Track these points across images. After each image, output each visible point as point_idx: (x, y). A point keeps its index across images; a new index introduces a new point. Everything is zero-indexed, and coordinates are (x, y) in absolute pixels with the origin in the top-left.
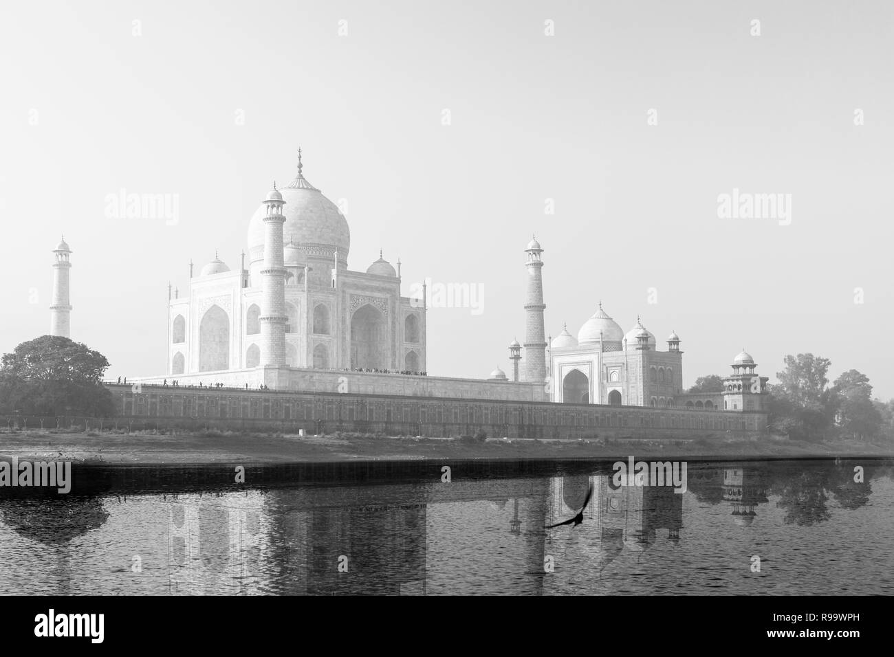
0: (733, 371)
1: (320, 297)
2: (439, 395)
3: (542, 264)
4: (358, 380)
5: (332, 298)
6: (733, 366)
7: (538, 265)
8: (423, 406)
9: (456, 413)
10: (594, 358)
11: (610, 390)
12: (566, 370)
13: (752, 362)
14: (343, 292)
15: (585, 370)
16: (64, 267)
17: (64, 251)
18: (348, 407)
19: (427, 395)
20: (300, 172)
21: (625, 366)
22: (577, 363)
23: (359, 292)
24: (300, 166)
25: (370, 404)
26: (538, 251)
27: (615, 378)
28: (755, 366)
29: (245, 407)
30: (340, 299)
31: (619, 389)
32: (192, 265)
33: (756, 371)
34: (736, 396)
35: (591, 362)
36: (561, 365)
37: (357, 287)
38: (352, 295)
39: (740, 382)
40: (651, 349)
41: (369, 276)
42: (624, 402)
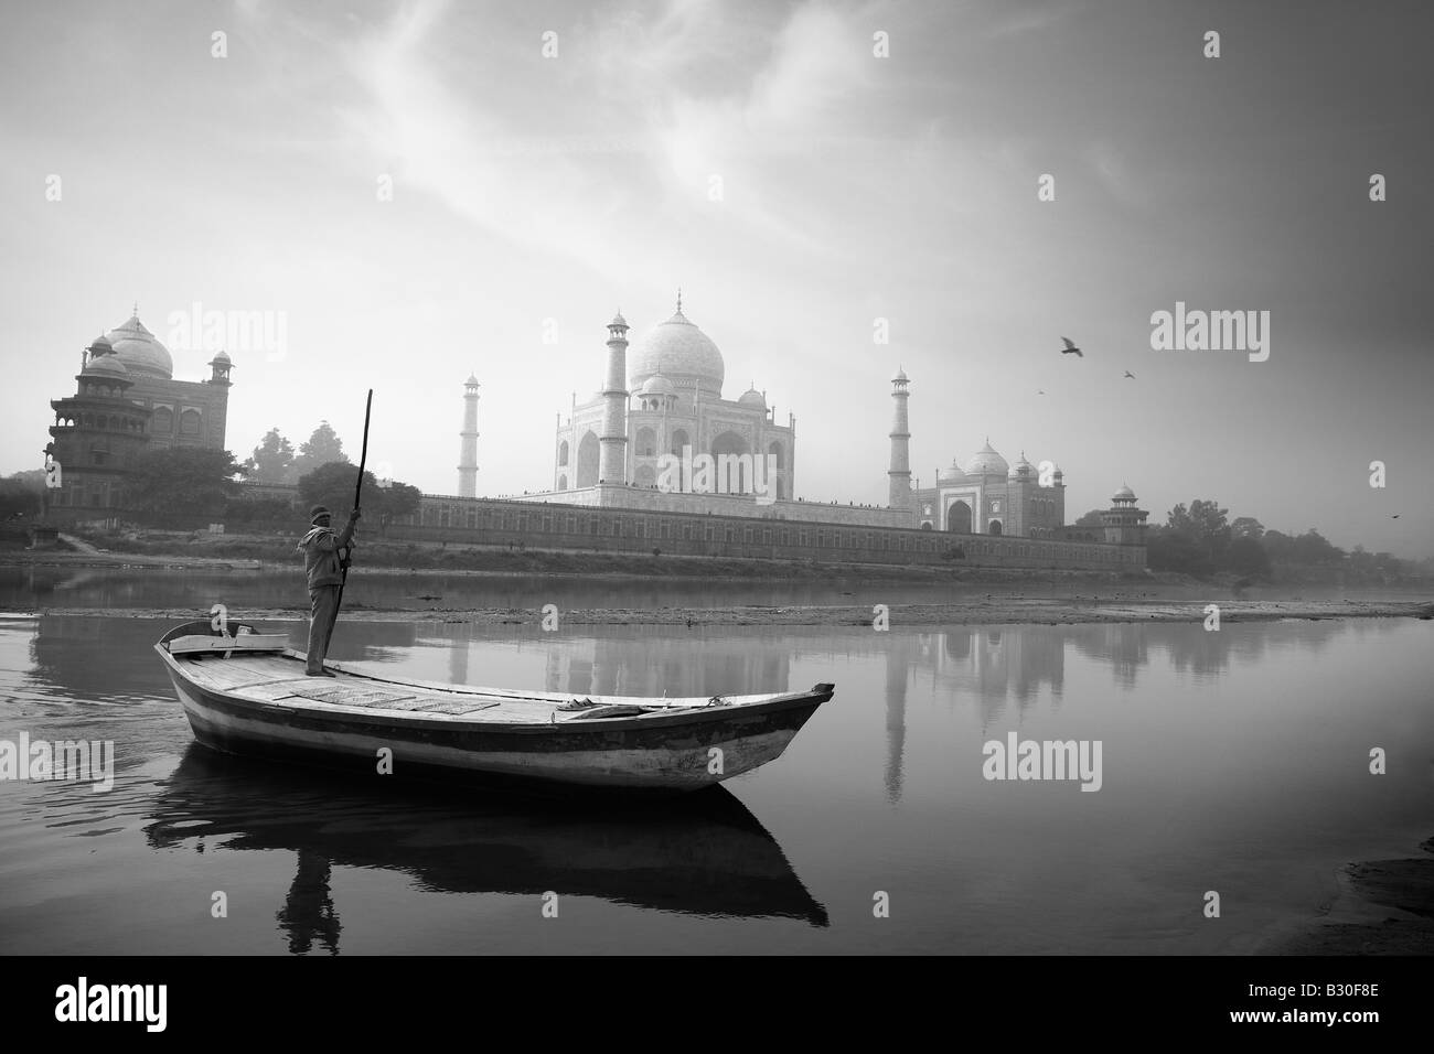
0: (1113, 505)
1: (678, 423)
2: (791, 518)
3: (908, 394)
4: (704, 501)
5: (692, 424)
6: (1114, 500)
7: (903, 396)
8: (767, 528)
9: (803, 536)
10: (977, 490)
11: (991, 520)
12: (952, 501)
13: (1133, 495)
14: (704, 418)
15: (968, 501)
16: (472, 399)
17: (473, 384)
18: (684, 526)
19: (778, 518)
20: (679, 309)
21: (1005, 499)
22: (962, 495)
23: (720, 418)
24: (679, 303)
25: (709, 524)
26: (902, 381)
27: (996, 509)
28: (1135, 500)
29: (571, 523)
30: (701, 425)
31: (1000, 520)
32: (574, 395)
33: (1136, 505)
34: (1114, 530)
35: (974, 494)
36: (947, 496)
37: (718, 414)
38: (713, 421)
39: (1120, 516)
40: (1033, 482)
41: (740, 405)
42: (1004, 532)
